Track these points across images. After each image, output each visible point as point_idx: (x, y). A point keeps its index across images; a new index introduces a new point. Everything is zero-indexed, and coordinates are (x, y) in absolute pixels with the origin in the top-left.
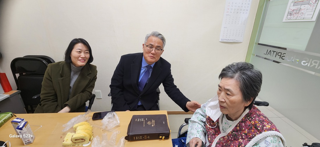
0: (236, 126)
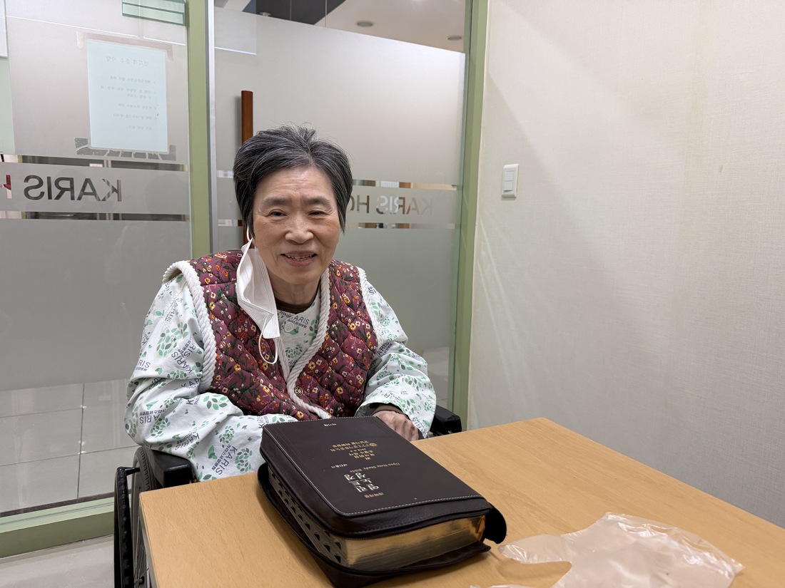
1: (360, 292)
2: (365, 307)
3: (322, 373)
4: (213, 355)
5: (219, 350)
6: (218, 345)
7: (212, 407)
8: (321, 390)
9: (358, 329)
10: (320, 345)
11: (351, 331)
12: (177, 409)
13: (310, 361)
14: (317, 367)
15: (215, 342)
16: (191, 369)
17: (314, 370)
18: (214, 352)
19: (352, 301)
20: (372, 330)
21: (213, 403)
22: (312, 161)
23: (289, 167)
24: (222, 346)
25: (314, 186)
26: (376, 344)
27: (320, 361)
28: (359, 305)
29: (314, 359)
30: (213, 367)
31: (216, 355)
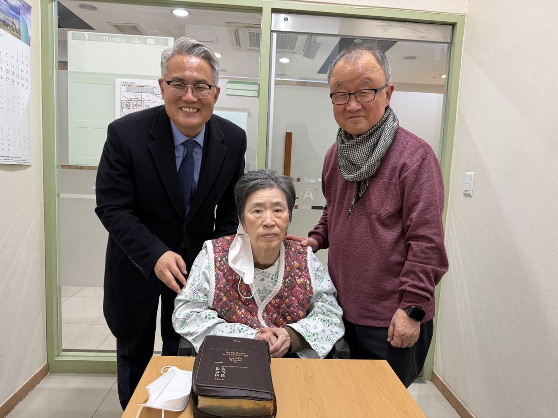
0: (285, 268)
1: (306, 261)
2: (308, 270)
3: (279, 307)
4: (214, 290)
5: (216, 288)
6: (216, 285)
7: (207, 318)
8: (278, 316)
9: (302, 283)
10: (278, 291)
11: (298, 284)
12: (191, 318)
13: (273, 299)
14: (276, 303)
15: (215, 284)
16: (201, 297)
17: (275, 304)
18: (214, 289)
19: (300, 266)
20: (310, 285)
21: (208, 316)
22: (275, 185)
23: (263, 188)
24: (218, 286)
25: (276, 197)
26: (312, 293)
27: (278, 300)
28: (304, 269)
29: (275, 298)
30: (213, 297)
31: (215, 291)
